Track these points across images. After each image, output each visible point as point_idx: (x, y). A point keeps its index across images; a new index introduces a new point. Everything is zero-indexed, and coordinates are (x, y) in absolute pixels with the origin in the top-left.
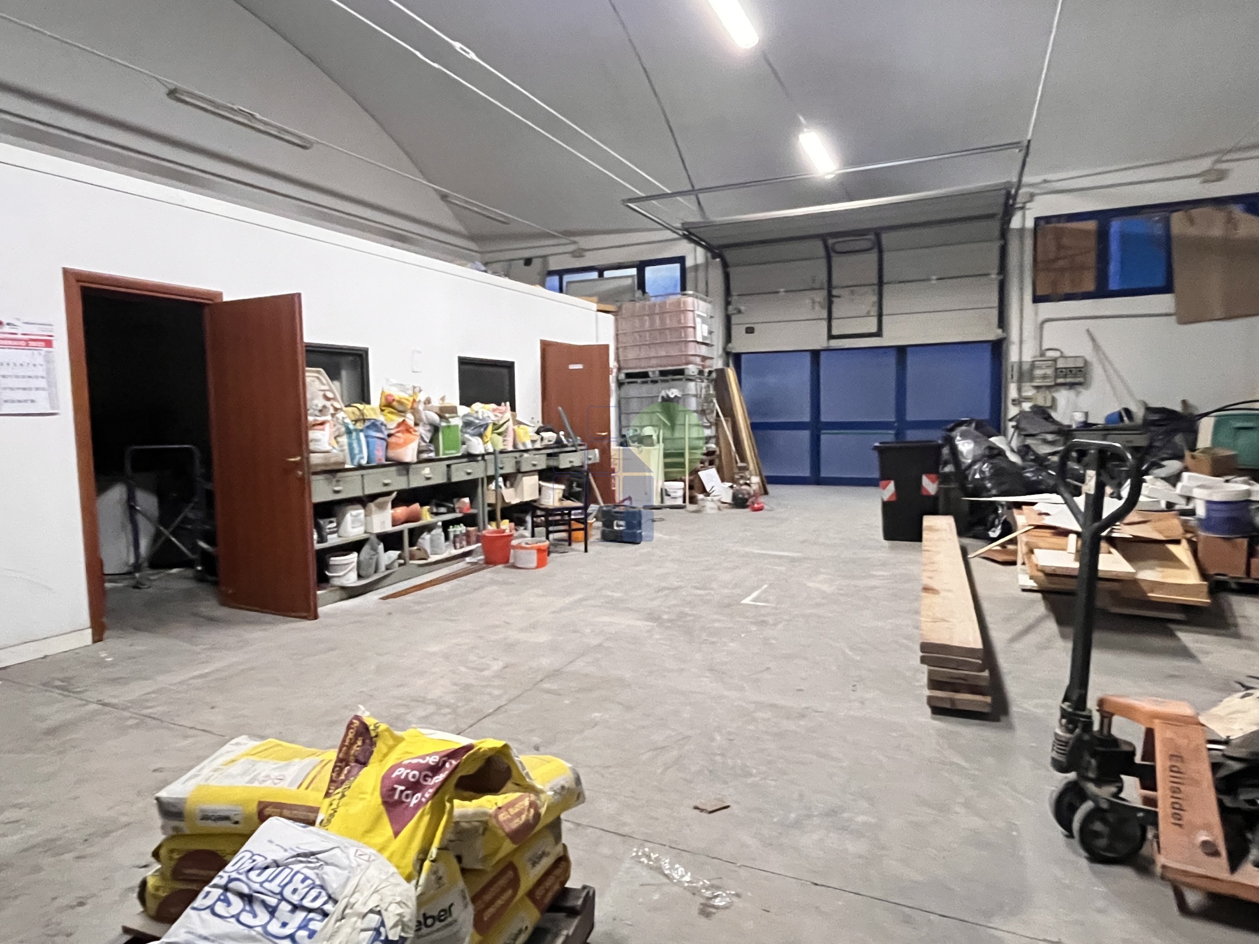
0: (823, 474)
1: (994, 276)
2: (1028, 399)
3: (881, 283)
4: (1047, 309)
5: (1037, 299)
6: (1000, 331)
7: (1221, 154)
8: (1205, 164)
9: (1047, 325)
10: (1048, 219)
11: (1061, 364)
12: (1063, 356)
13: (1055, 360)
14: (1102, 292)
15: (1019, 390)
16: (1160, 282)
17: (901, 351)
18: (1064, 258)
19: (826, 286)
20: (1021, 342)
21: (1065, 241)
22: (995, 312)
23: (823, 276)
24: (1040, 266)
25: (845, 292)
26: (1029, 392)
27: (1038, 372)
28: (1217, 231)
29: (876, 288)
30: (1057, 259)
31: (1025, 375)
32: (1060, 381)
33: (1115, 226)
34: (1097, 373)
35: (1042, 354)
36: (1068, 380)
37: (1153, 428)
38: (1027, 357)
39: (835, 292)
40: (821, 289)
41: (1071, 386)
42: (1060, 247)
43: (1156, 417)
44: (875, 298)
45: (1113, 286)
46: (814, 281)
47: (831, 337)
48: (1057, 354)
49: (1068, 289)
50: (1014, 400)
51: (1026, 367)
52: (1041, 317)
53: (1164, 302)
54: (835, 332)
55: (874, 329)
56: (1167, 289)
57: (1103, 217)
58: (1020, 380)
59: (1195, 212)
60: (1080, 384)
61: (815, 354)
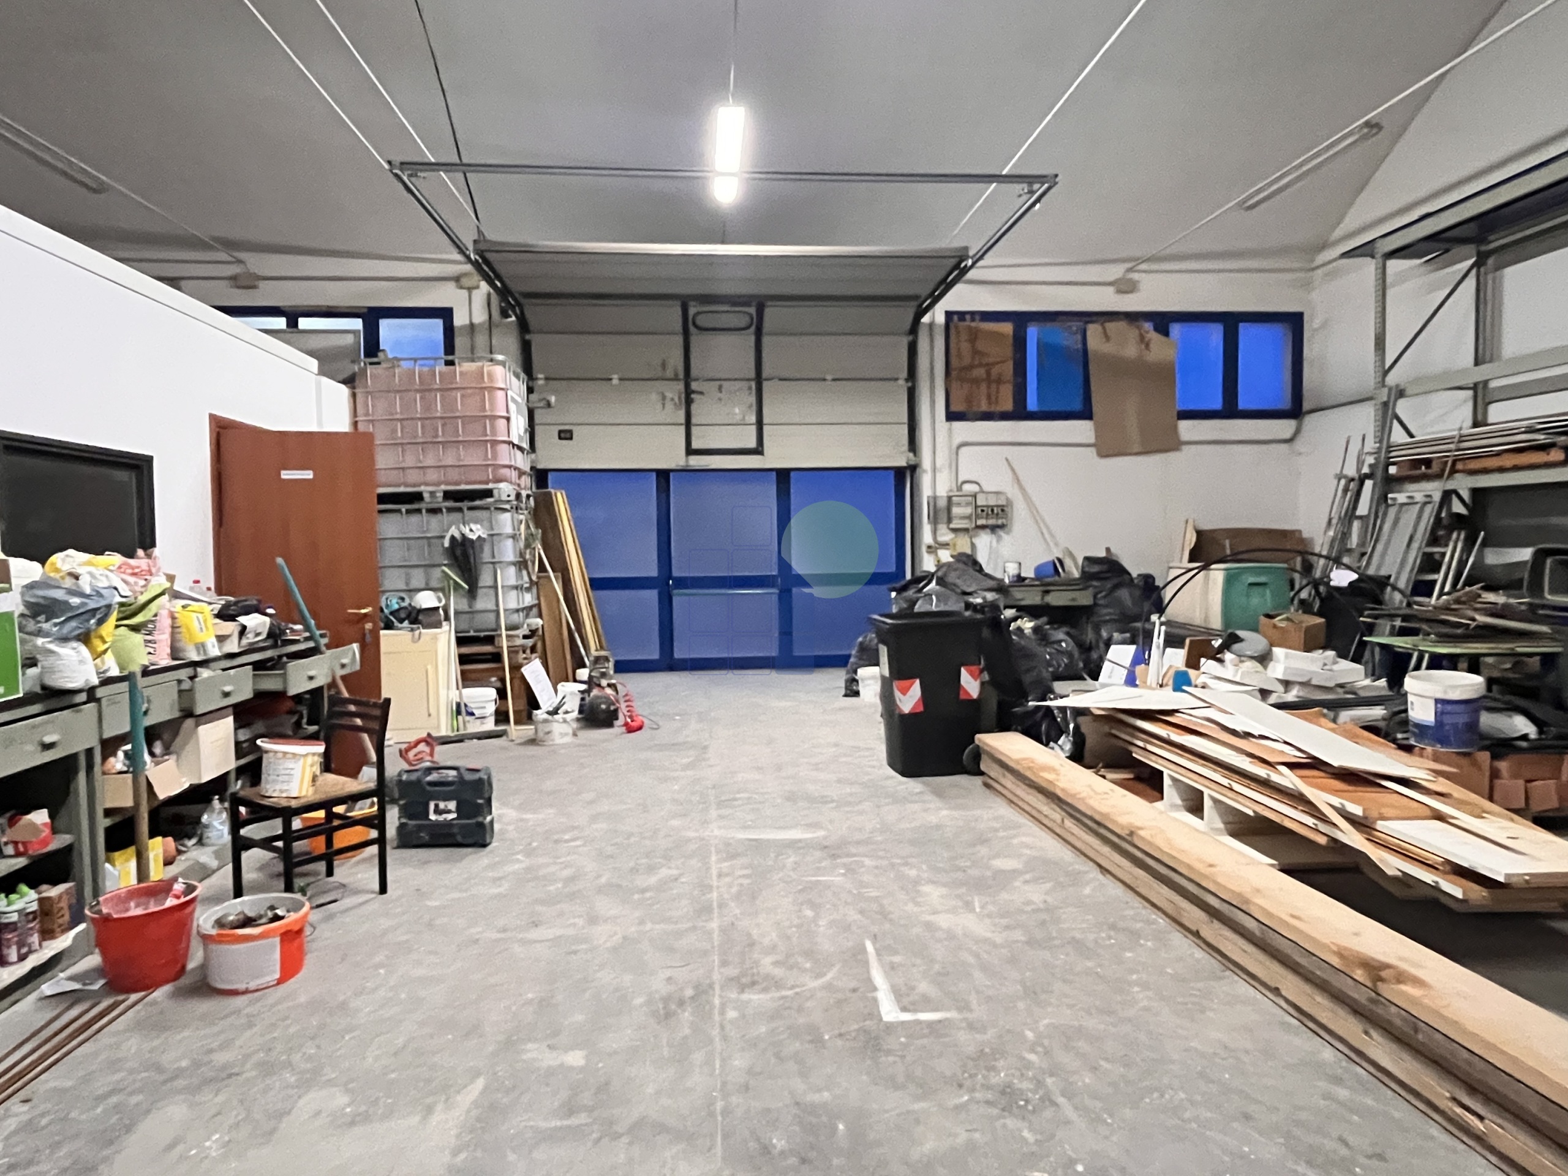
0: (678, 654)
1: (901, 382)
2: (945, 545)
3: (759, 379)
4: (964, 430)
5: (952, 416)
6: (911, 455)
7: (1135, 262)
8: (1116, 272)
9: (963, 450)
10: (962, 315)
11: (981, 501)
12: (982, 491)
13: (975, 496)
14: (1020, 413)
15: (934, 532)
16: (1077, 406)
17: (783, 476)
18: (981, 365)
19: (681, 375)
20: (934, 470)
21: (980, 345)
22: (904, 430)
23: (676, 360)
24: (954, 374)
25: (711, 387)
26: (945, 536)
27: (956, 510)
28: (1131, 350)
29: (753, 384)
30: (971, 367)
31: (942, 514)
32: (980, 522)
33: (1033, 332)
34: (1020, 513)
35: (959, 489)
36: (991, 522)
37: (1095, 583)
38: (942, 491)
39: (694, 386)
40: (676, 379)
41: (994, 529)
42: (975, 352)
43: (1095, 569)
44: (753, 399)
45: (1032, 404)
46: (664, 365)
47: (690, 451)
48: (973, 488)
49: (984, 407)
50: (929, 547)
51: (942, 503)
52: (957, 440)
53: (1082, 430)
54: (695, 445)
55: (752, 444)
56: (1086, 414)
57: (1021, 320)
58: (934, 521)
59: (1111, 326)
60: (1002, 527)
61: (663, 476)
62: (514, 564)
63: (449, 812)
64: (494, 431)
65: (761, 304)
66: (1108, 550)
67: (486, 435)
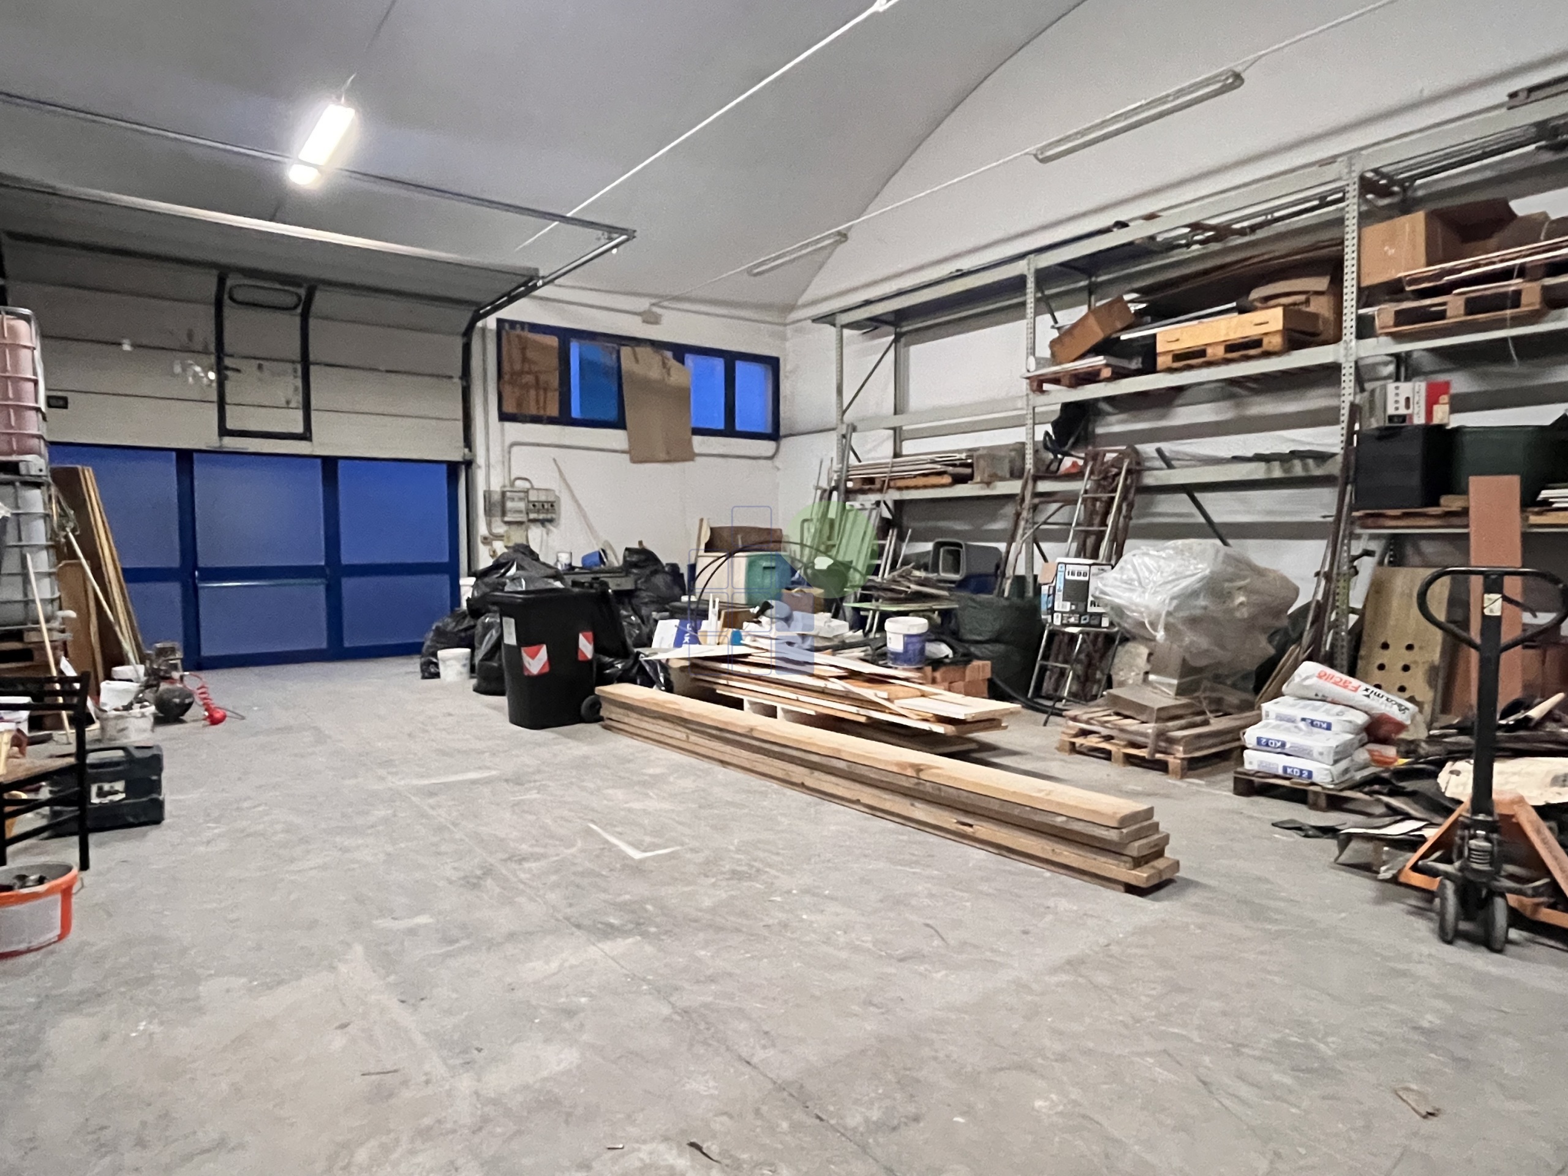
0: (207, 651)
1: (457, 380)
2: (499, 537)
3: (306, 363)
4: (515, 430)
5: (504, 417)
6: (466, 450)
7: (660, 299)
8: (643, 304)
9: (515, 449)
10: (513, 324)
11: (533, 497)
12: (533, 488)
13: (527, 492)
14: (564, 419)
15: (489, 525)
16: (612, 415)
17: (330, 464)
18: (528, 373)
19: (212, 347)
20: (488, 466)
21: (530, 354)
22: (460, 425)
23: (205, 331)
24: (507, 377)
25: (249, 367)
26: (500, 529)
27: (509, 505)
28: (655, 373)
29: (299, 367)
30: (522, 373)
31: (497, 507)
32: (532, 516)
33: (575, 349)
34: (566, 509)
35: (512, 484)
36: (541, 516)
37: (635, 571)
38: (496, 487)
39: (228, 362)
40: (206, 352)
41: (543, 522)
42: (524, 359)
43: (635, 558)
44: (299, 383)
45: (576, 413)
46: (190, 336)
47: (224, 432)
48: (527, 485)
49: (533, 411)
50: (485, 538)
51: (496, 497)
52: (509, 440)
53: (616, 438)
54: (230, 425)
55: (299, 429)
56: (619, 424)
57: (566, 335)
58: (488, 512)
59: (641, 351)
60: (551, 521)
61: (185, 458)
62: (47, 548)
63: (116, 792)
64: (18, 396)
65: (312, 287)
66: (640, 543)
67: (8, 399)
